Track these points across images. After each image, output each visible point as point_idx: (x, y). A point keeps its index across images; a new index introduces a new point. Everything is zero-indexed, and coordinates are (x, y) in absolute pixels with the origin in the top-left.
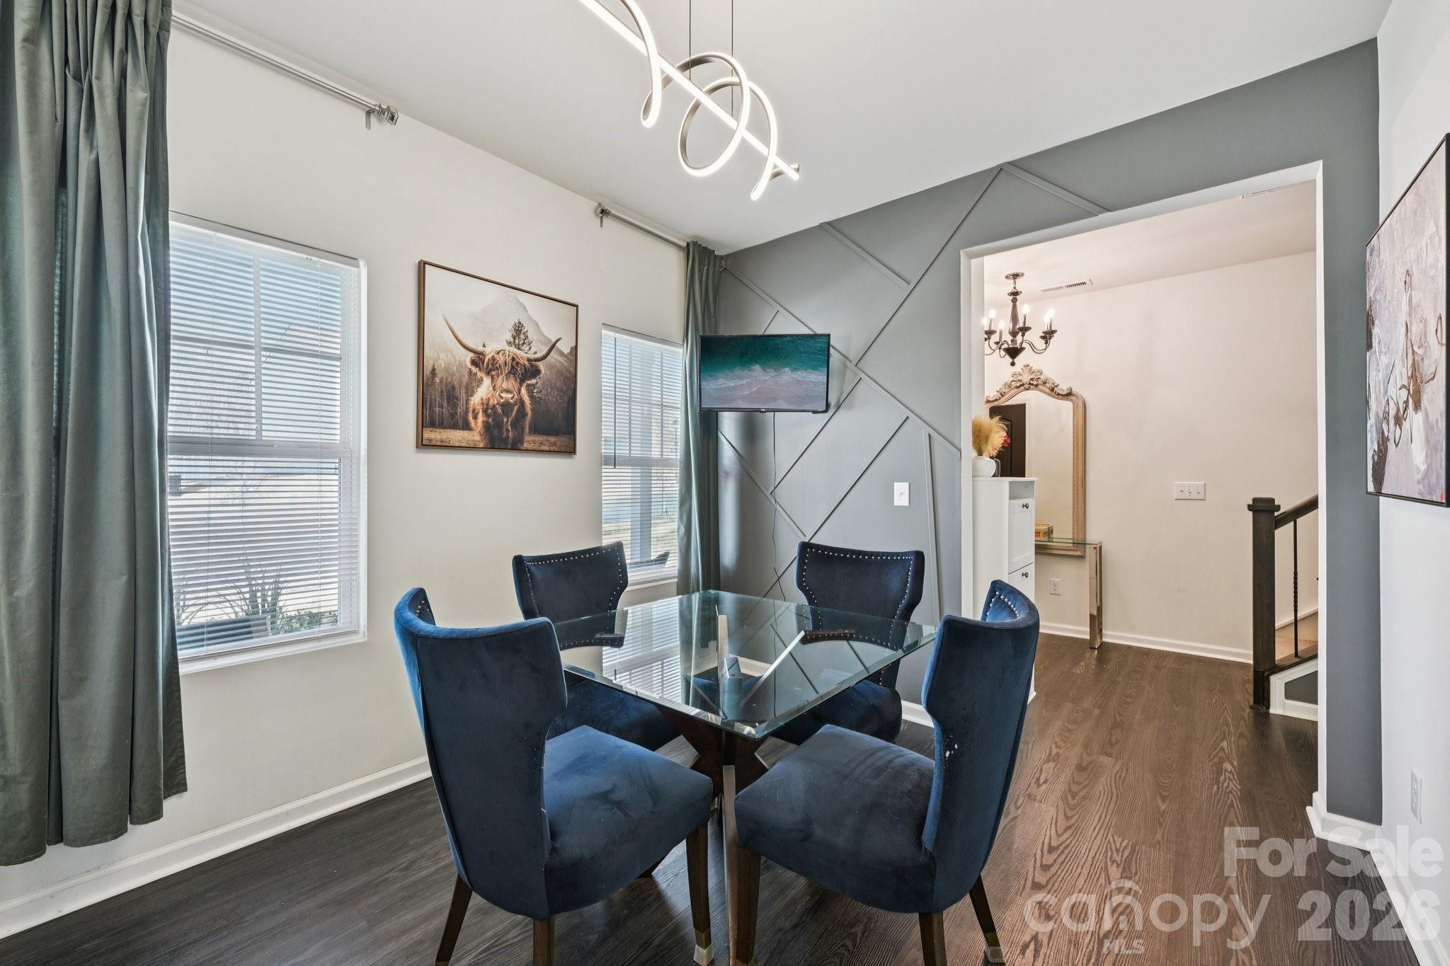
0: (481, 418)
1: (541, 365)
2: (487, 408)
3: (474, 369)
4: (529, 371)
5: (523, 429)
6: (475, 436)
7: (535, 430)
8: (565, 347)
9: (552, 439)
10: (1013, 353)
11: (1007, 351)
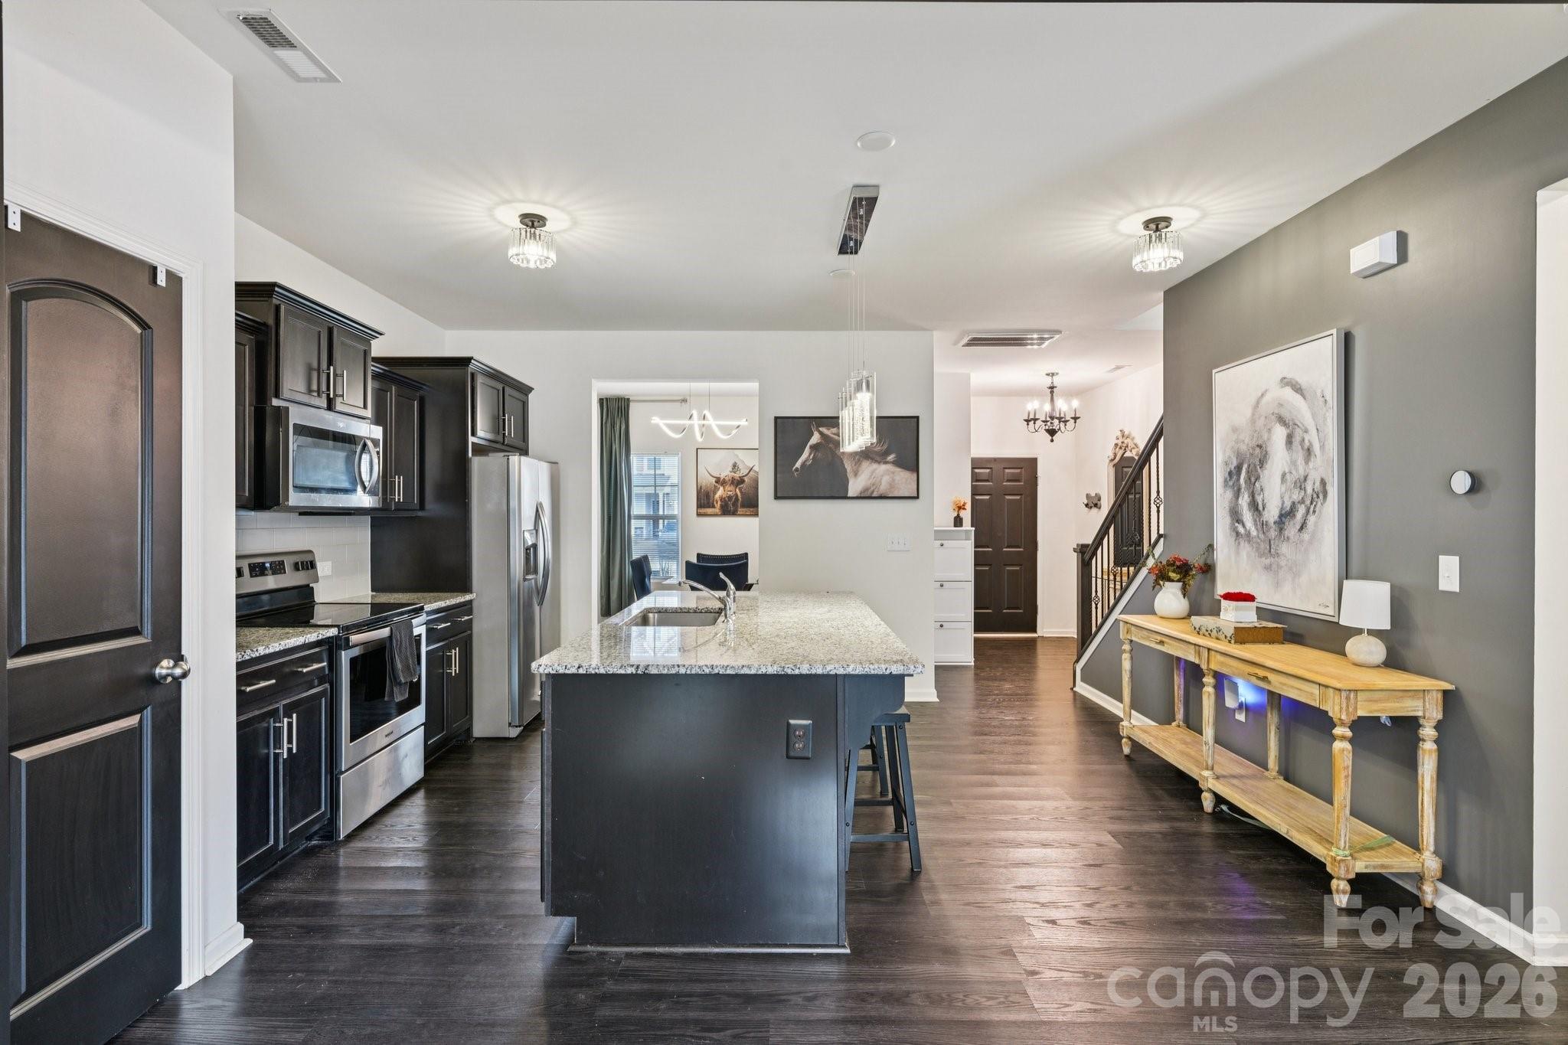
0: (719, 503)
1: (746, 479)
2: (722, 499)
3: (716, 485)
4: (741, 481)
5: (737, 506)
6: (717, 510)
7: (743, 506)
9: (752, 509)
10: (1052, 432)
11: (1048, 431)
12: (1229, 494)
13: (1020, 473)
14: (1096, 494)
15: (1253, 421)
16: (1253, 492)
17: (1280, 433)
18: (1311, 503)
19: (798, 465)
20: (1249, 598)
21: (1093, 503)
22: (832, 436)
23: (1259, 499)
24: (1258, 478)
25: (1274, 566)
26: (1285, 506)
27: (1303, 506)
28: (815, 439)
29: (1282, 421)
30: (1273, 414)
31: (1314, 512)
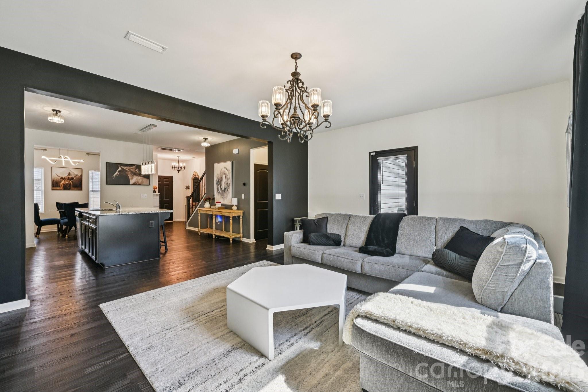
0: (62, 186)
1: (74, 178)
2: (63, 184)
3: (61, 179)
4: (72, 178)
5: (70, 187)
7: (73, 187)
8: (79, 175)
9: (77, 188)
10: (179, 171)
11: (177, 170)
12: (217, 186)
13: (168, 180)
14: (188, 186)
15: (220, 173)
17: (224, 176)
18: (228, 187)
19: (114, 175)
20: (220, 203)
21: (188, 188)
22: (126, 169)
23: (221, 186)
24: (221, 183)
25: (223, 197)
26: (225, 187)
28: (120, 169)
29: (224, 174)
30: (223, 172)
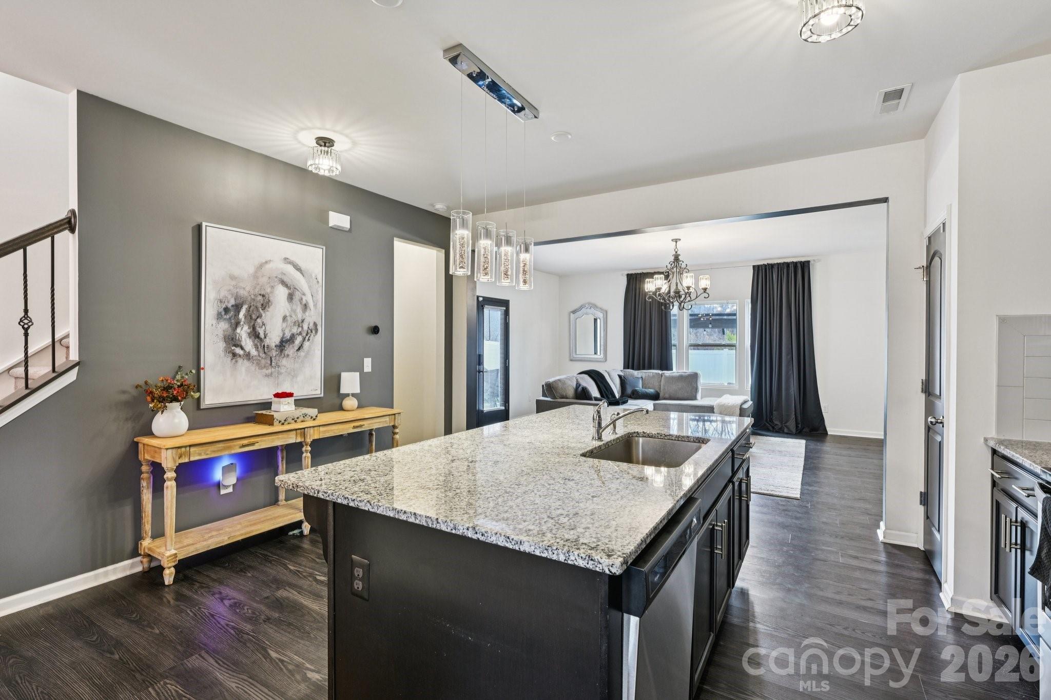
12: (224, 326)
15: (255, 276)
16: (254, 325)
17: (281, 293)
18: (307, 335)
23: (261, 332)
24: (260, 316)
25: (275, 374)
26: (285, 335)
27: (300, 336)
29: (283, 283)
30: (276, 277)
31: (309, 340)
